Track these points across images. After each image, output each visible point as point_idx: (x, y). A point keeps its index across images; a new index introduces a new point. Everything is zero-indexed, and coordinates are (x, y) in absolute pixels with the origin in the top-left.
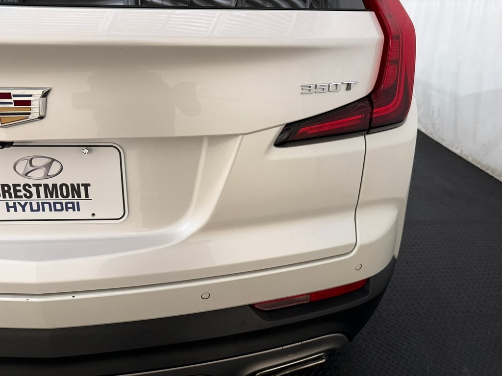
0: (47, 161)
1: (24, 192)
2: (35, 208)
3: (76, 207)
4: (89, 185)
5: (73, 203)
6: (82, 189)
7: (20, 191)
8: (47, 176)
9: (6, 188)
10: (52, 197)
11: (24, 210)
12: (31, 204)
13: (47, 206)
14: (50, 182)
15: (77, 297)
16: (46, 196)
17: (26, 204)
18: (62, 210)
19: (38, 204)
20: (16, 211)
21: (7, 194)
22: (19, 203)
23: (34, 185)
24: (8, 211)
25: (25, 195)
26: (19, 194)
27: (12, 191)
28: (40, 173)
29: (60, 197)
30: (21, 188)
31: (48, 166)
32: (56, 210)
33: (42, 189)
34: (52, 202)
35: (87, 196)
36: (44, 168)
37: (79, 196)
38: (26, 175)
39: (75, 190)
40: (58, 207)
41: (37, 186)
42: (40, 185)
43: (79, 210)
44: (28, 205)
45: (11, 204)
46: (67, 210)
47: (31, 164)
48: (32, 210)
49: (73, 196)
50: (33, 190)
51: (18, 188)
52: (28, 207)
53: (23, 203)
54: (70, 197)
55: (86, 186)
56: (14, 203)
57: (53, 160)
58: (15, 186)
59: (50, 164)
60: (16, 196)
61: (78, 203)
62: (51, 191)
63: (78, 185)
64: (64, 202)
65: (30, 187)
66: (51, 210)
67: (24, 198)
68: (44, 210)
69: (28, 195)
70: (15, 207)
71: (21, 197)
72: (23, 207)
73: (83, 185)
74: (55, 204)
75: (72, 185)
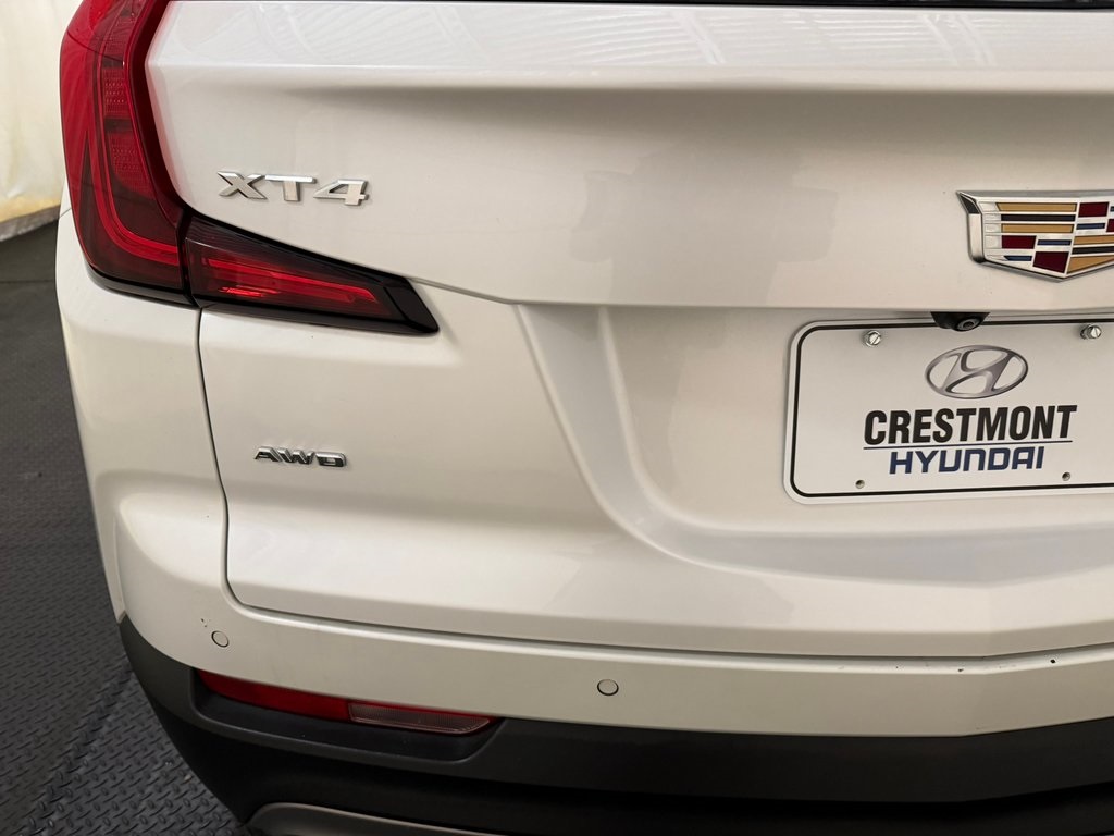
0: (998, 356)
1: (935, 428)
2: (950, 463)
3: (1035, 459)
4: (1074, 408)
5: (1031, 451)
6: (1058, 417)
7: (928, 426)
8: (992, 391)
9: (900, 421)
10: (990, 437)
11: (925, 470)
12: (944, 454)
13: (975, 458)
14: (994, 404)
15: (1062, 661)
16: (980, 437)
17: (934, 453)
18: (1004, 466)
19: (959, 453)
20: (908, 470)
21: (899, 434)
22: (920, 454)
23: (960, 412)
24: (893, 471)
25: (937, 435)
26: (924, 433)
27: (911, 427)
28: (978, 385)
29: (1008, 438)
30: (931, 419)
31: (998, 369)
32: (992, 467)
33: (974, 420)
34: (987, 449)
35: (1064, 433)
36: (989, 374)
37: (1048, 434)
38: (949, 389)
39: (1042, 421)
40: (999, 459)
41: (966, 414)
42: (973, 411)
43: (1039, 465)
44: (937, 458)
45: (902, 456)
46: (1015, 467)
47: (964, 367)
48: (943, 468)
49: (1035, 435)
50: (956, 423)
51: (925, 419)
52: (935, 463)
53: (927, 452)
54: (1029, 438)
55: (1067, 410)
56: (910, 455)
57: (1012, 354)
58: (920, 414)
59: (1003, 363)
60: (918, 438)
61: (1041, 450)
62: (992, 423)
63: (1051, 409)
64: (1012, 448)
65: (950, 415)
66: (981, 468)
67: (933, 442)
68: (966, 468)
69: (943, 433)
70: (908, 463)
71: (927, 439)
72: (926, 462)
73: (1061, 409)
74: (993, 452)
75: (1039, 410)
